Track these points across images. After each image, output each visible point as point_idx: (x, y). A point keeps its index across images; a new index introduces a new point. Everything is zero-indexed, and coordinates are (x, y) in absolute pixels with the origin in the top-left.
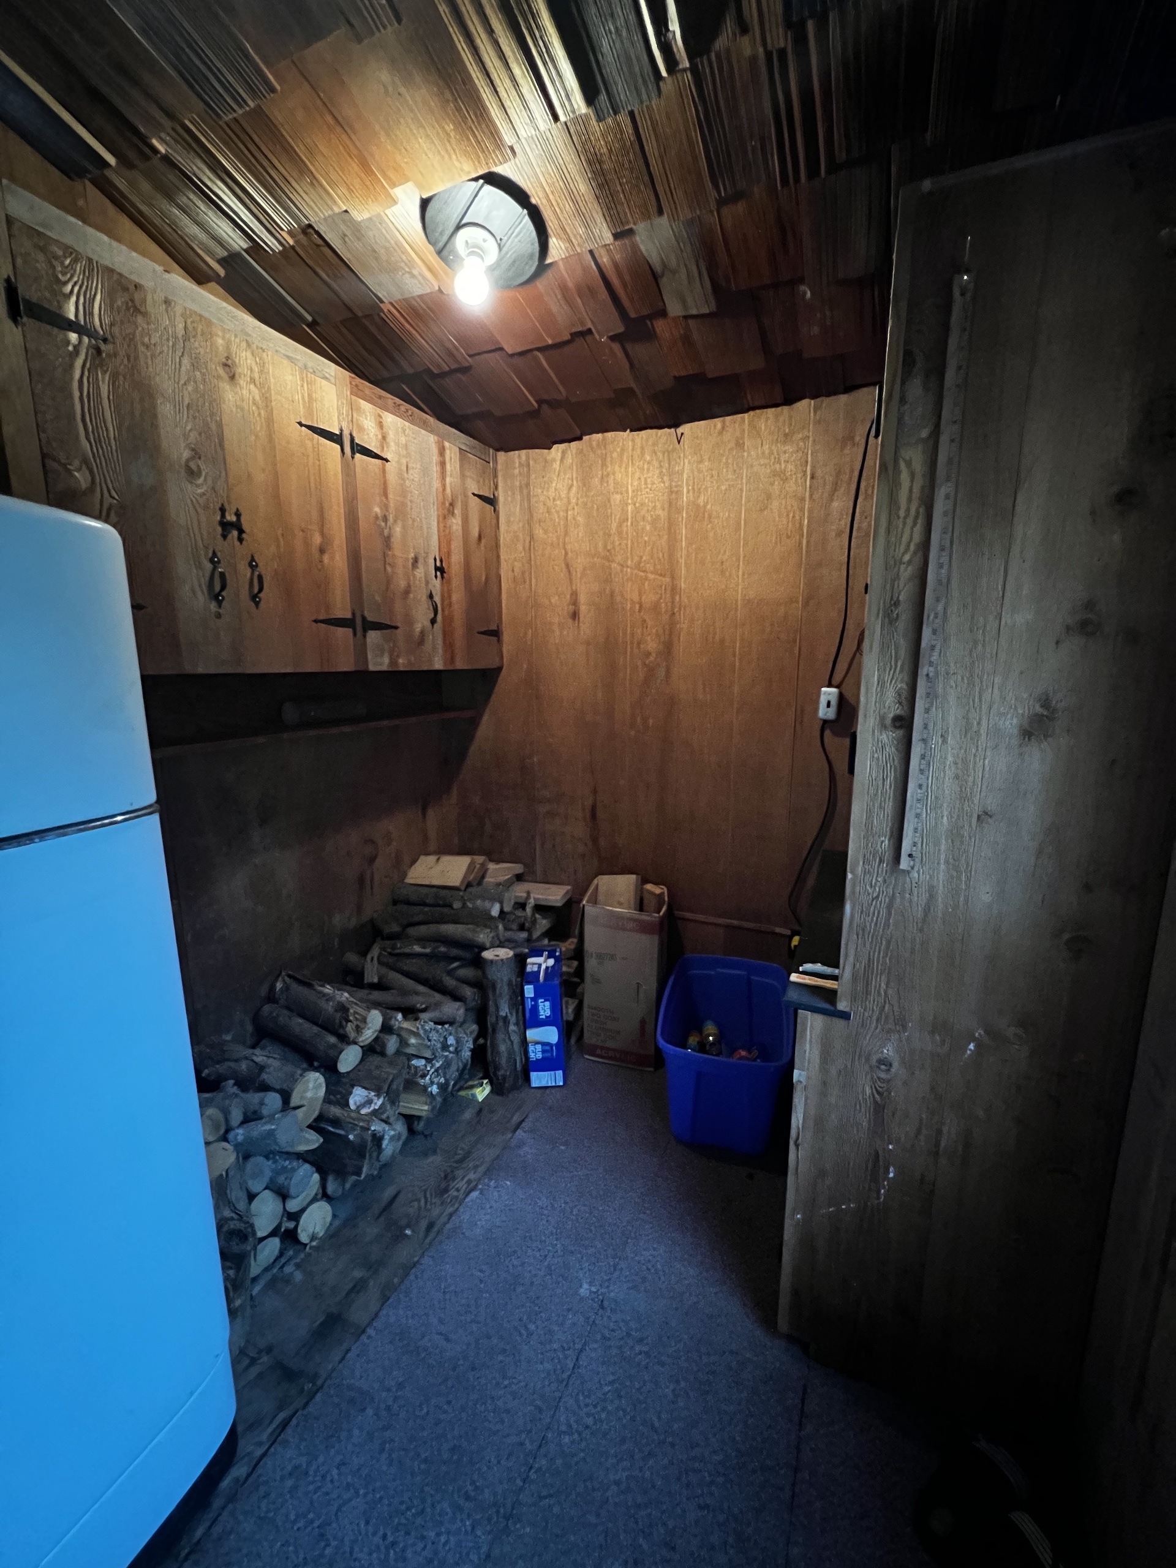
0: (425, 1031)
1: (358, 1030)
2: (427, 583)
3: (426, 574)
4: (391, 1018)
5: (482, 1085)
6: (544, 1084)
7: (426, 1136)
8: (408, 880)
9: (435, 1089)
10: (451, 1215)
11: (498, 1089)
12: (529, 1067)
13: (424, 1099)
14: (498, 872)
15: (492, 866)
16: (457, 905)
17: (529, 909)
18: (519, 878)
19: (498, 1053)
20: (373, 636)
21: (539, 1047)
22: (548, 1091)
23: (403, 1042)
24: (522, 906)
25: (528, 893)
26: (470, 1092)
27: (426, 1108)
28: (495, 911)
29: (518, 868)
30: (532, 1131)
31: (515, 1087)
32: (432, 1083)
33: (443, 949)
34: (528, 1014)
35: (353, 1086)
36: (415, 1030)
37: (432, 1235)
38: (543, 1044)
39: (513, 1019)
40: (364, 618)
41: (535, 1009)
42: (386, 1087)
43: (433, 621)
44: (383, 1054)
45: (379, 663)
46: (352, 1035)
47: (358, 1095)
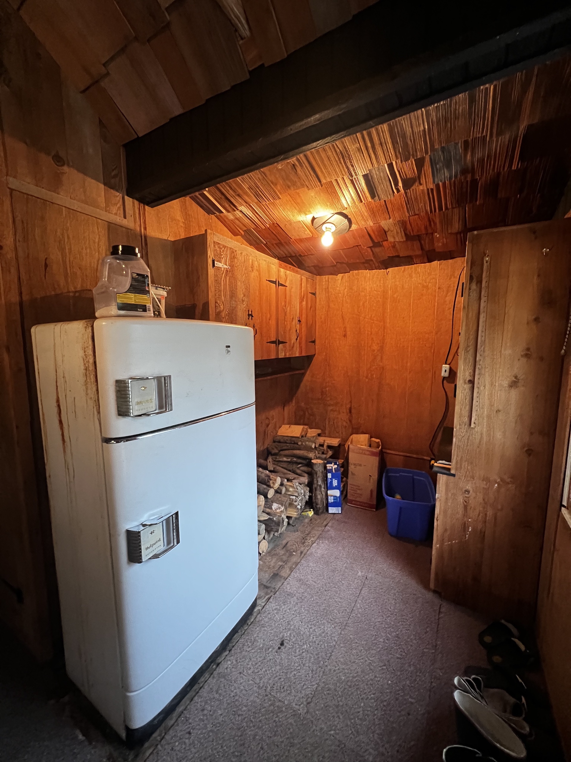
0: (296, 485)
1: (274, 483)
2: (296, 326)
3: (295, 323)
4: (283, 481)
5: (310, 511)
6: (333, 512)
7: (293, 526)
8: (278, 434)
9: (299, 507)
10: (308, 550)
11: (316, 513)
12: (328, 505)
13: (295, 510)
14: (312, 433)
15: (309, 430)
16: (300, 443)
17: (325, 447)
18: (319, 435)
19: (317, 499)
20: (281, 345)
21: (332, 498)
22: (335, 515)
23: (287, 490)
24: (322, 445)
25: (324, 441)
26: (306, 513)
27: (296, 514)
28: (313, 446)
29: (319, 431)
30: (332, 527)
31: (322, 512)
32: (298, 505)
33: (295, 459)
34: (329, 485)
35: (273, 502)
36: (292, 485)
37: (303, 555)
38: (334, 496)
39: (323, 486)
40: (279, 340)
41: (331, 482)
42: (284, 504)
43: (297, 339)
44: (281, 493)
45: (282, 355)
46: (272, 485)
47: (275, 506)
